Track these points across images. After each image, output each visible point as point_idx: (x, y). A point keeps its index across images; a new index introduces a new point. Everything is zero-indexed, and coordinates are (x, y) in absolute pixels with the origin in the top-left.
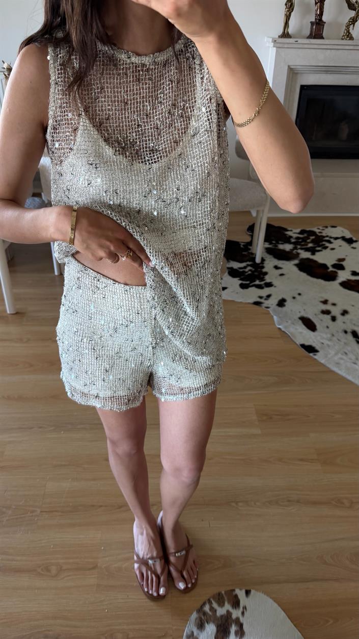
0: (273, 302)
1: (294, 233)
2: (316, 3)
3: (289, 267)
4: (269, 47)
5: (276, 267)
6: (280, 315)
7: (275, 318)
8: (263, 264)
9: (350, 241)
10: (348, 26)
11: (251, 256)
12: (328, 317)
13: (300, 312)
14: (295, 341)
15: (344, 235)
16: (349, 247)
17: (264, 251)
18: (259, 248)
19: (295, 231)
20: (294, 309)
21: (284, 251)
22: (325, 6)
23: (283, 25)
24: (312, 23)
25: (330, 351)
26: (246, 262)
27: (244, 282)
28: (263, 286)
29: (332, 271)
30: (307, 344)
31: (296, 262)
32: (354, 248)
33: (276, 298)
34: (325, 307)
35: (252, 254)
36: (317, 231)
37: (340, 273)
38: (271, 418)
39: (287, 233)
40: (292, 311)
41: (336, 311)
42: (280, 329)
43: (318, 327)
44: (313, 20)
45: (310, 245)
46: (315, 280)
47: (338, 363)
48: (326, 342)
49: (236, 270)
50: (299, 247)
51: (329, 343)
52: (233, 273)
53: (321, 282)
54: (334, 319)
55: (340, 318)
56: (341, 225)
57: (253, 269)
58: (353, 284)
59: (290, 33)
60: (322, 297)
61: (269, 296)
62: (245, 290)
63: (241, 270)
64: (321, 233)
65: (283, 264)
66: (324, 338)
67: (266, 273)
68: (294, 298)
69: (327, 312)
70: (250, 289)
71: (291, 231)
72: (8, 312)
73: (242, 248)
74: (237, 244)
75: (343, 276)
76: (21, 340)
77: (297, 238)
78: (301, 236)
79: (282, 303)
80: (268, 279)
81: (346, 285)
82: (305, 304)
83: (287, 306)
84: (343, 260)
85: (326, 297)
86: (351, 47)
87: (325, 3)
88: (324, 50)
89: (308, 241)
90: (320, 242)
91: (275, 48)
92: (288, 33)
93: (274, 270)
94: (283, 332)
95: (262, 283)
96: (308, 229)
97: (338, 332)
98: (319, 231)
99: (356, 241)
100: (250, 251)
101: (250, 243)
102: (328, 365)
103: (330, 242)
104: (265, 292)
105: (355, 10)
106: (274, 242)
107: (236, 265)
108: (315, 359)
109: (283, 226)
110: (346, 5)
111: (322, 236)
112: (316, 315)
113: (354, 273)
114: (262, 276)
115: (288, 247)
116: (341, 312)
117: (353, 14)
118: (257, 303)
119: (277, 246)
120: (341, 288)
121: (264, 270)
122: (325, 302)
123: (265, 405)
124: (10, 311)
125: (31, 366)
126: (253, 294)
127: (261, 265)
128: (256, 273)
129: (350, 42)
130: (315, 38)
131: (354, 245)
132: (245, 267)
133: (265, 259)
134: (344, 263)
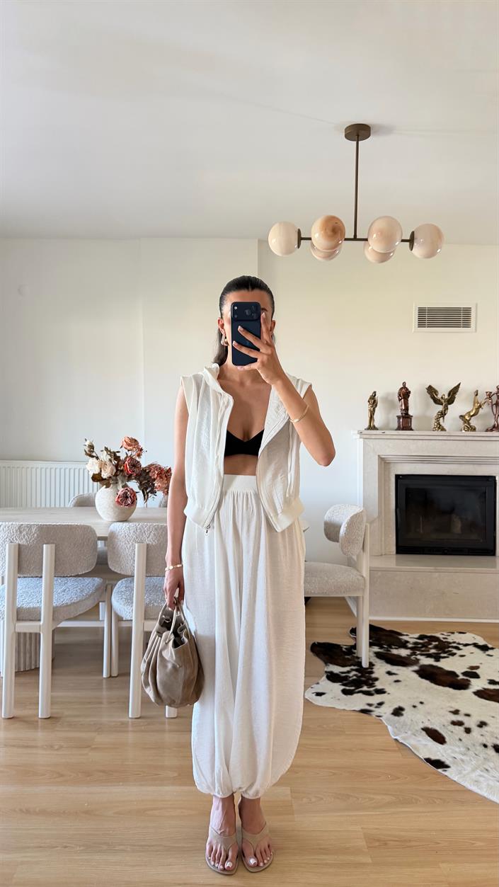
0: (386, 711)
1: (411, 637)
2: (400, 400)
3: (407, 673)
4: (356, 439)
5: (389, 673)
6: (397, 725)
7: (389, 727)
8: (372, 669)
9: (484, 648)
10: (438, 419)
11: (356, 660)
12: (462, 728)
13: (423, 722)
14: (417, 754)
15: (475, 642)
16: (484, 654)
17: (372, 654)
18: (366, 653)
19: (411, 636)
20: (416, 719)
21: (399, 656)
22: (409, 402)
23: (368, 419)
24: (399, 417)
25: (465, 767)
26: (350, 666)
27: (348, 688)
28: (373, 692)
29: (463, 679)
30: (433, 758)
31: (416, 668)
32: (489, 655)
33: (390, 707)
34: (455, 718)
35: (358, 658)
36: (441, 637)
37: (473, 681)
38: (386, 844)
39: (401, 637)
40: (412, 720)
41: (469, 723)
42: (396, 740)
43: (447, 739)
44: (400, 414)
45: (433, 651)
46: (441, 688)
47: (476, 781)
48: (459, 756)
49: (337, 675)
50: (418, 652)
51: (463, 758)
52: (332, 677)
53: (451, 690)
54: (468, 731)
55: (476, 732)
56: (470, 632)
57: (359, 675)
58: (491, 693)
59: (376, 426)
60: (451, 707)
61: (381, 704)
62: (349, 696)
63: (344, 675)
64: (444, 638)
65: (398, 670)
66: (456, 752)
67: (376, 679)
68: (414, 707)
69: (460, 724)
70: (355, 695)
71: (407, 635)
72: (40, 716)
73: (344, 652)
74: (338, 647)
75: (476, 685)
76: (51, 747)
77: (415, 643)
78: (421, 641)
79: (398, 712)
80: (378, 685)
81: (481, 694)
82: (429, 713)
83: (405, 715)
84: (477, 668)
85: (457, 708)
86: (445, 438)
87: (409, 399)
88: (415, 441)
89: (430, 646)
90: (444, 648)
91: (362, 440)
92: (374, 426)
93: (387, 675)
94: (402, 743)
95: (372, 689)
96: (429, 635)
97: (474, 745)
98: (444, 636)
99: (492, 649)
100: (355, 655)
101: (354, 647)
102: (462, 783)
103: (458, 648)
104: (376, 699)
105: (442, 404)
106: (385, 646)
107: (336, 669)
108: (446, 776)
109: (396, 630)
110: (432, 400)
111: (446, 642)
112: (444, 725)
113: (492, 682)
114: (371, 682)
115: (404, 652)
116: (479, 723)
117: (440, 408)
118: (364, 711)
119: (390, 651)
120: (476, 697)
121: (373, 676)
122: (456, 712)
123: (377, 829)
124: (41, 715)
125: (62, 776)
126: (359, 701)
127: (369, 670)
128: (363, 679)
129: (443, 433)
130: (403, 429)
131: (490, 652)
132: (348, 672)
133: (374, 663)
134: (477, 671)
